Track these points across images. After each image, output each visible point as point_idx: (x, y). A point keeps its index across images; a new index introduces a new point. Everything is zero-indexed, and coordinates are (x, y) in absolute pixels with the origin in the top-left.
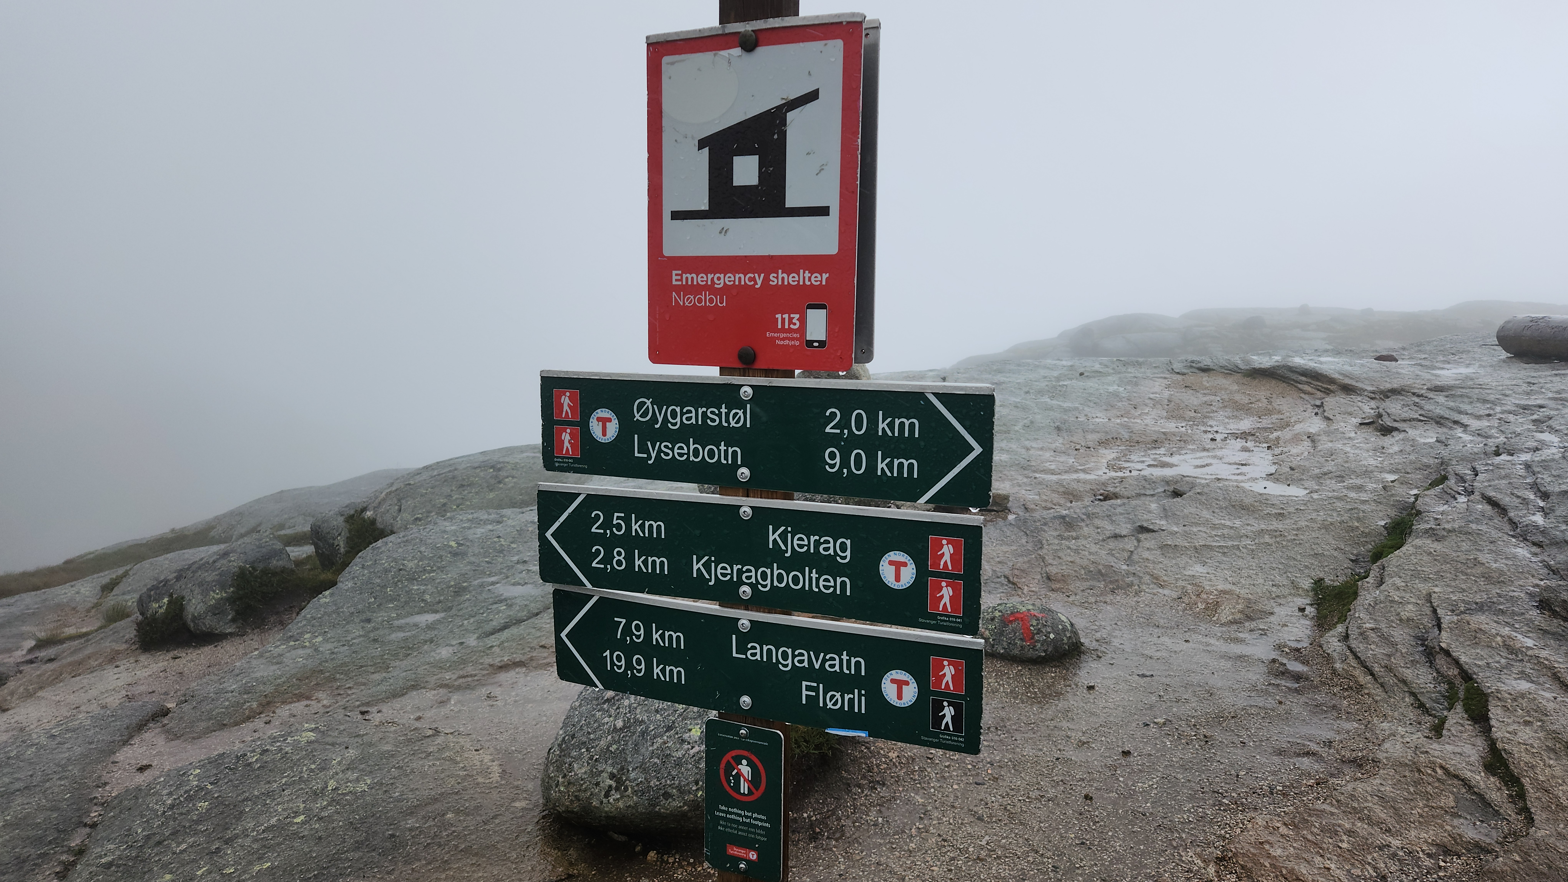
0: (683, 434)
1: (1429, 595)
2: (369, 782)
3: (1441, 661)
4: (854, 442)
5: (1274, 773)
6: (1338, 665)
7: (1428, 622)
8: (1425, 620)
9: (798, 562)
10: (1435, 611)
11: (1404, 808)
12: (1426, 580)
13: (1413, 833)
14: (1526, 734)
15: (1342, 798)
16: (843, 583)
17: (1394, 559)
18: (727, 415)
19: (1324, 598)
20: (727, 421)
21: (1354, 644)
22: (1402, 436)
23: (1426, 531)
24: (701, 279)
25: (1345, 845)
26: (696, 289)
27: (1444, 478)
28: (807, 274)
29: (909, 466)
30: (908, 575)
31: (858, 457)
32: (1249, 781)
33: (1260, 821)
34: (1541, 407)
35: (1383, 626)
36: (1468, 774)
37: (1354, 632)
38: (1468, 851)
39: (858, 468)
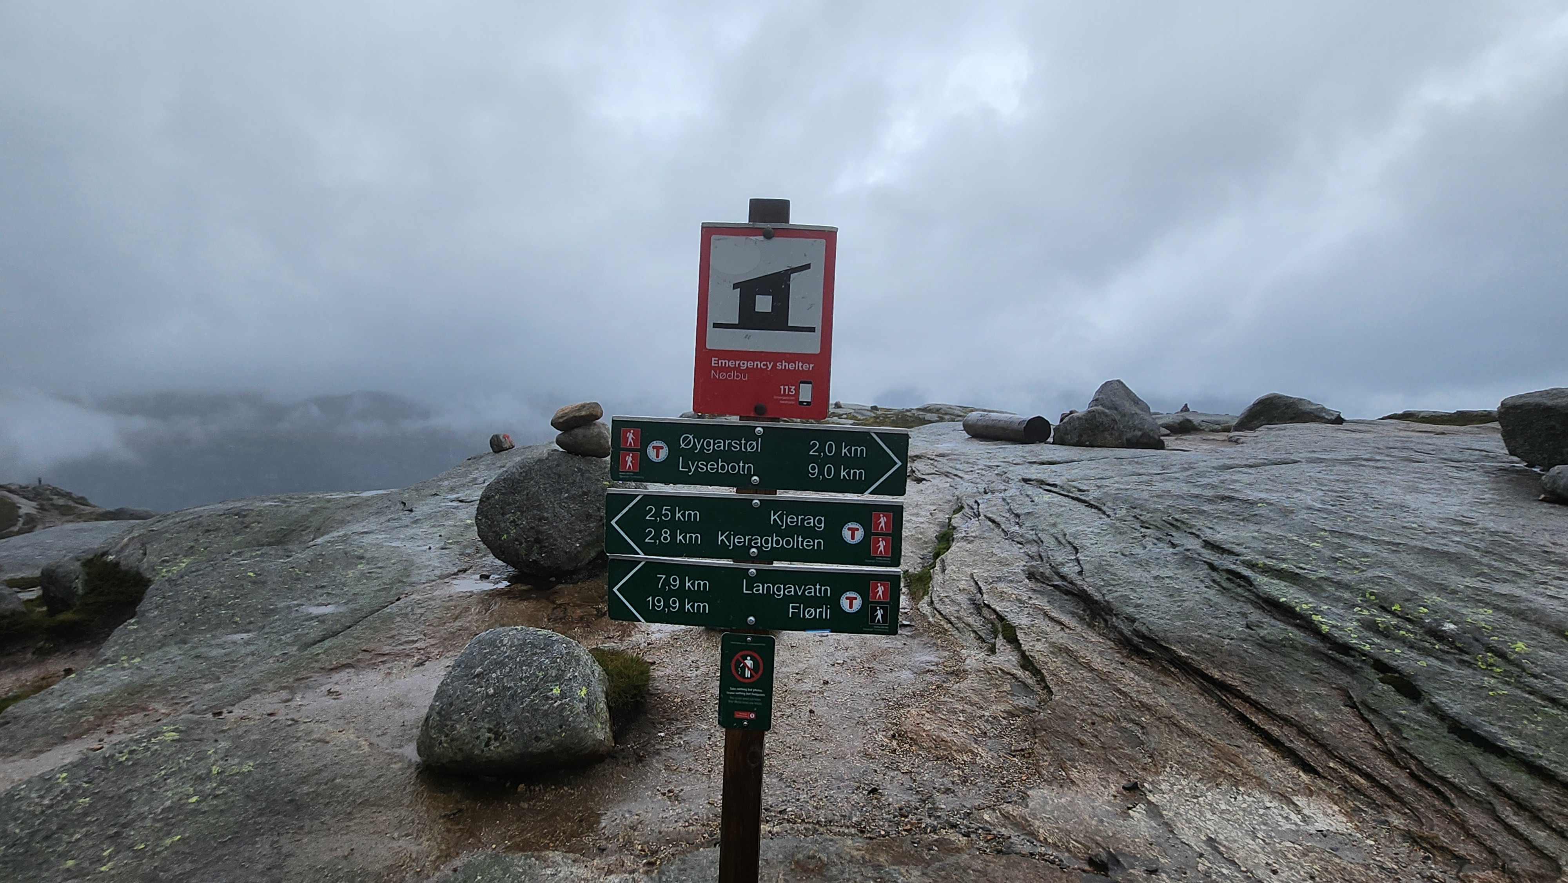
0: (715, 456)
1: (972, 574)
2: (252, 764)
3: (985, 612)
4: (827, 460)
5: (913, 684)
6: (931, 619)
7: (973, 589)
8: (972, 589)
9: (790, 532)
10: (977, 583)
11: (987, 694)
12: (968, 566)
13: (994, 707)
14: (1039, 646)
15: (954, 693)
16: (819, 543)
17: (948, 556)
18: (745, 444)
19: (911, 582)
20: (745, 448)
21: (937, 606)
22: (929, 483)
23: (963, 538)
24: (731, 364)
25: (961, 718)
26: (728, 369)
27: (962, 507)
28: (801, 364)
29: (859, 473)
30: (859, 535)
31: (829, 469)
32: (900, 690)
33: (913, 711)
34: (998, 466)
35: (951, 594)
36: (1015, 671)
37: (936, 600)
38: (1023, 713)
39: (829, 475)
